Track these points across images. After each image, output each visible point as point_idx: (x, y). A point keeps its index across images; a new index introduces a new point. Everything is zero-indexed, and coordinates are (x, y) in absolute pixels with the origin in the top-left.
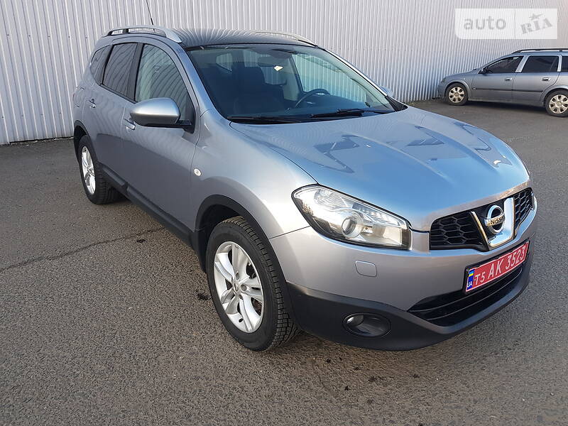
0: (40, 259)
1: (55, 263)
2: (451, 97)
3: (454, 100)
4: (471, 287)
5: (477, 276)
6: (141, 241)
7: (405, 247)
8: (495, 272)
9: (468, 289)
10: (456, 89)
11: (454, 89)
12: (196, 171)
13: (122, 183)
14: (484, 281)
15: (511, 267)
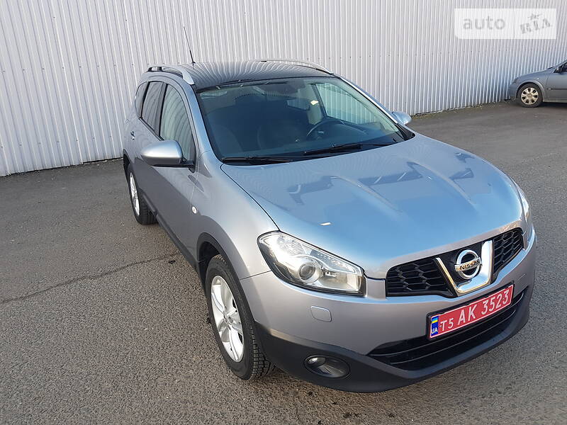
0: (84, 277)
1: (95, 282)
2: (524, 98)
3: (527, 102)
4: (437, 333)
5: (443, 322)
6: (171, 262)
7: (361, 293)
8: (467, 317)
9: (432, 335)
10: (529, 90)
11: (526, 90)
12: (193, 208)
13: (153, 210)
14: (453, 328)
15: (488, 312)
